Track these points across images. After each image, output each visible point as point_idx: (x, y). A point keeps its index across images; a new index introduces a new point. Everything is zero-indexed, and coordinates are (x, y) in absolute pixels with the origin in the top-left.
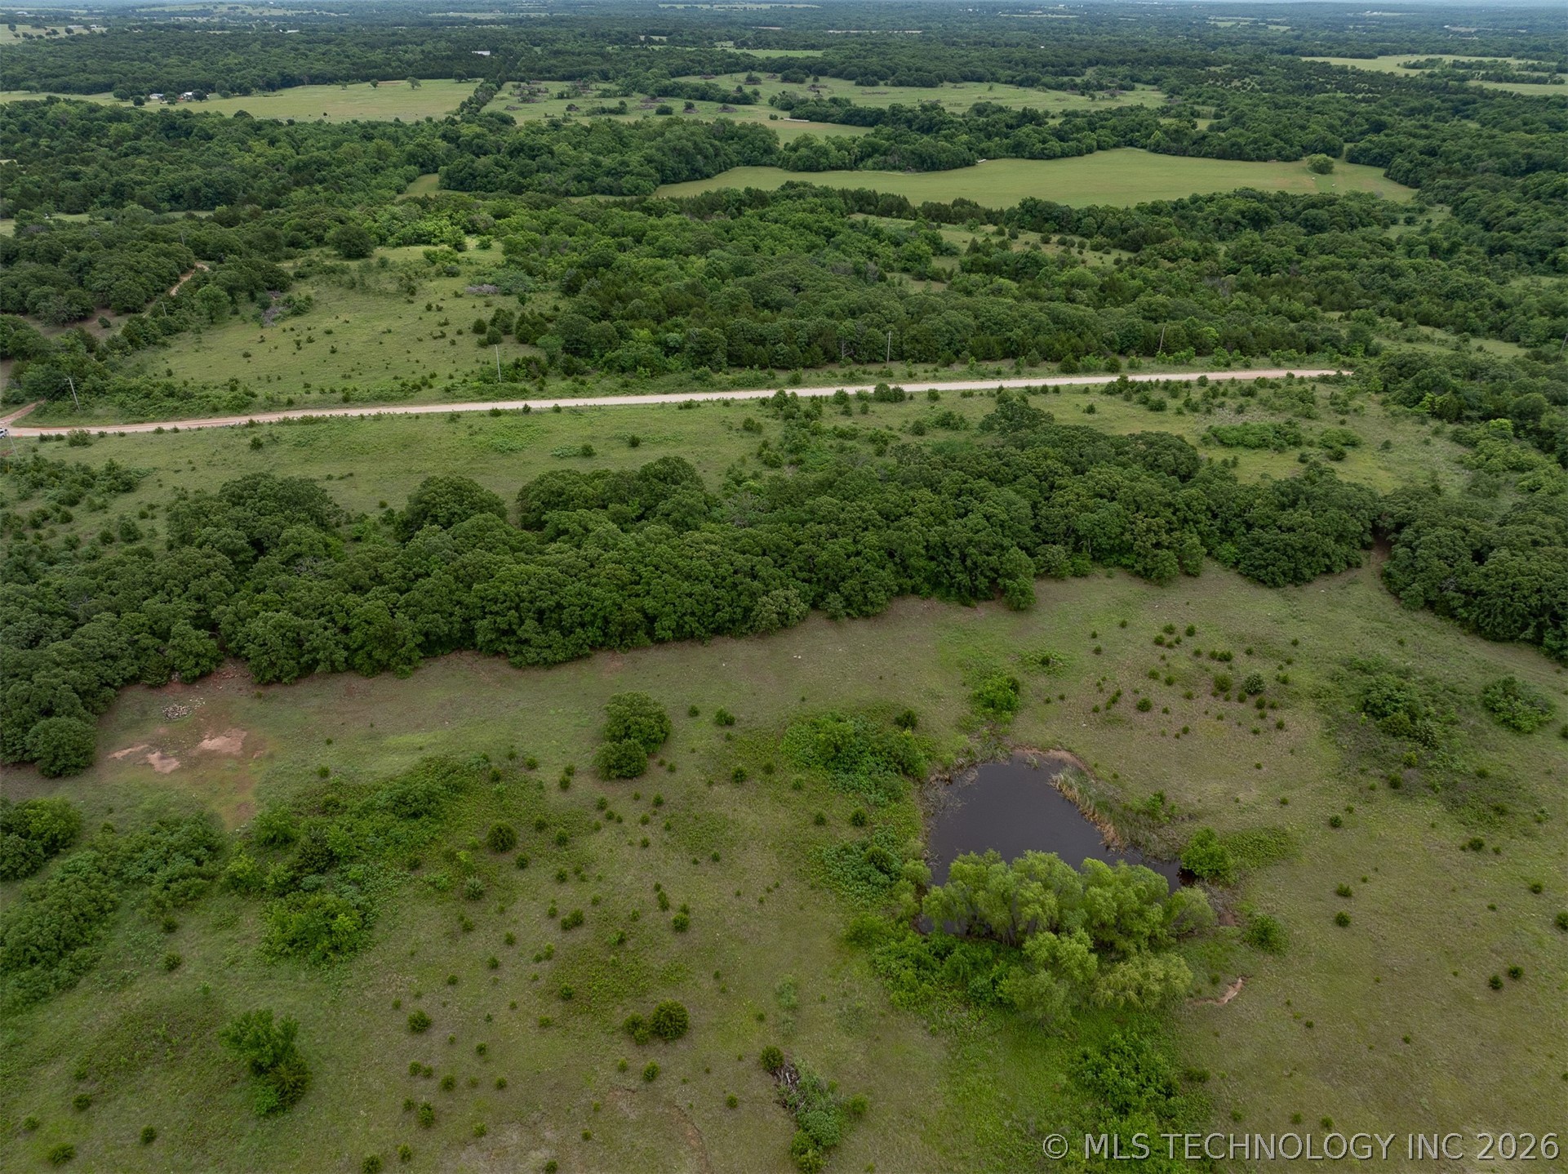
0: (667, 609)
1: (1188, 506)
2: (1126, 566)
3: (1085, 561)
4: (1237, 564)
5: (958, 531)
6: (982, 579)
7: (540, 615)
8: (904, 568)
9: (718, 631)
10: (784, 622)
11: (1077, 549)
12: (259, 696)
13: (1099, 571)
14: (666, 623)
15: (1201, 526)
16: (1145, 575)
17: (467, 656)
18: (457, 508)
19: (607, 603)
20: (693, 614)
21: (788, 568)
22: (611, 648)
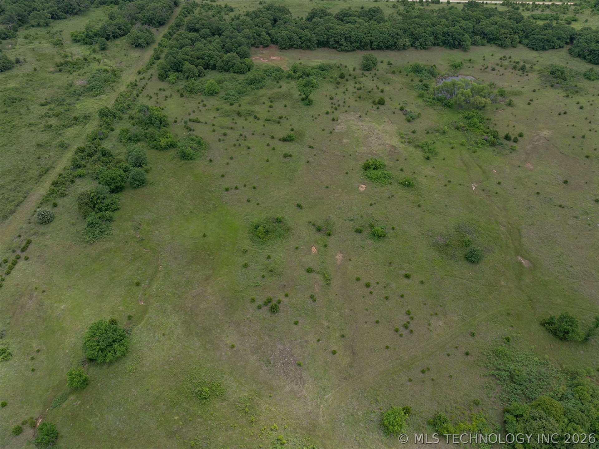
0: (376, 40)
1: (517, 28)
2: (496, 44)
3: (485, 42)
4: (527, 45)
5: (452, 29)
6: (456, 42)
7: (345, 38)
8: (436, 38)
9: (387, 48)
10: (404, 48)
11: (483, 38)
12: (281, 51)
13: (489, 45)
14: (375, 43)
15: (520, 35)
16: (501, 46)
17: (326, 49)
18: (322, 15)
19: (362, 36)
20: (382, 42)
21: (406, 34)
22: (361, 50)
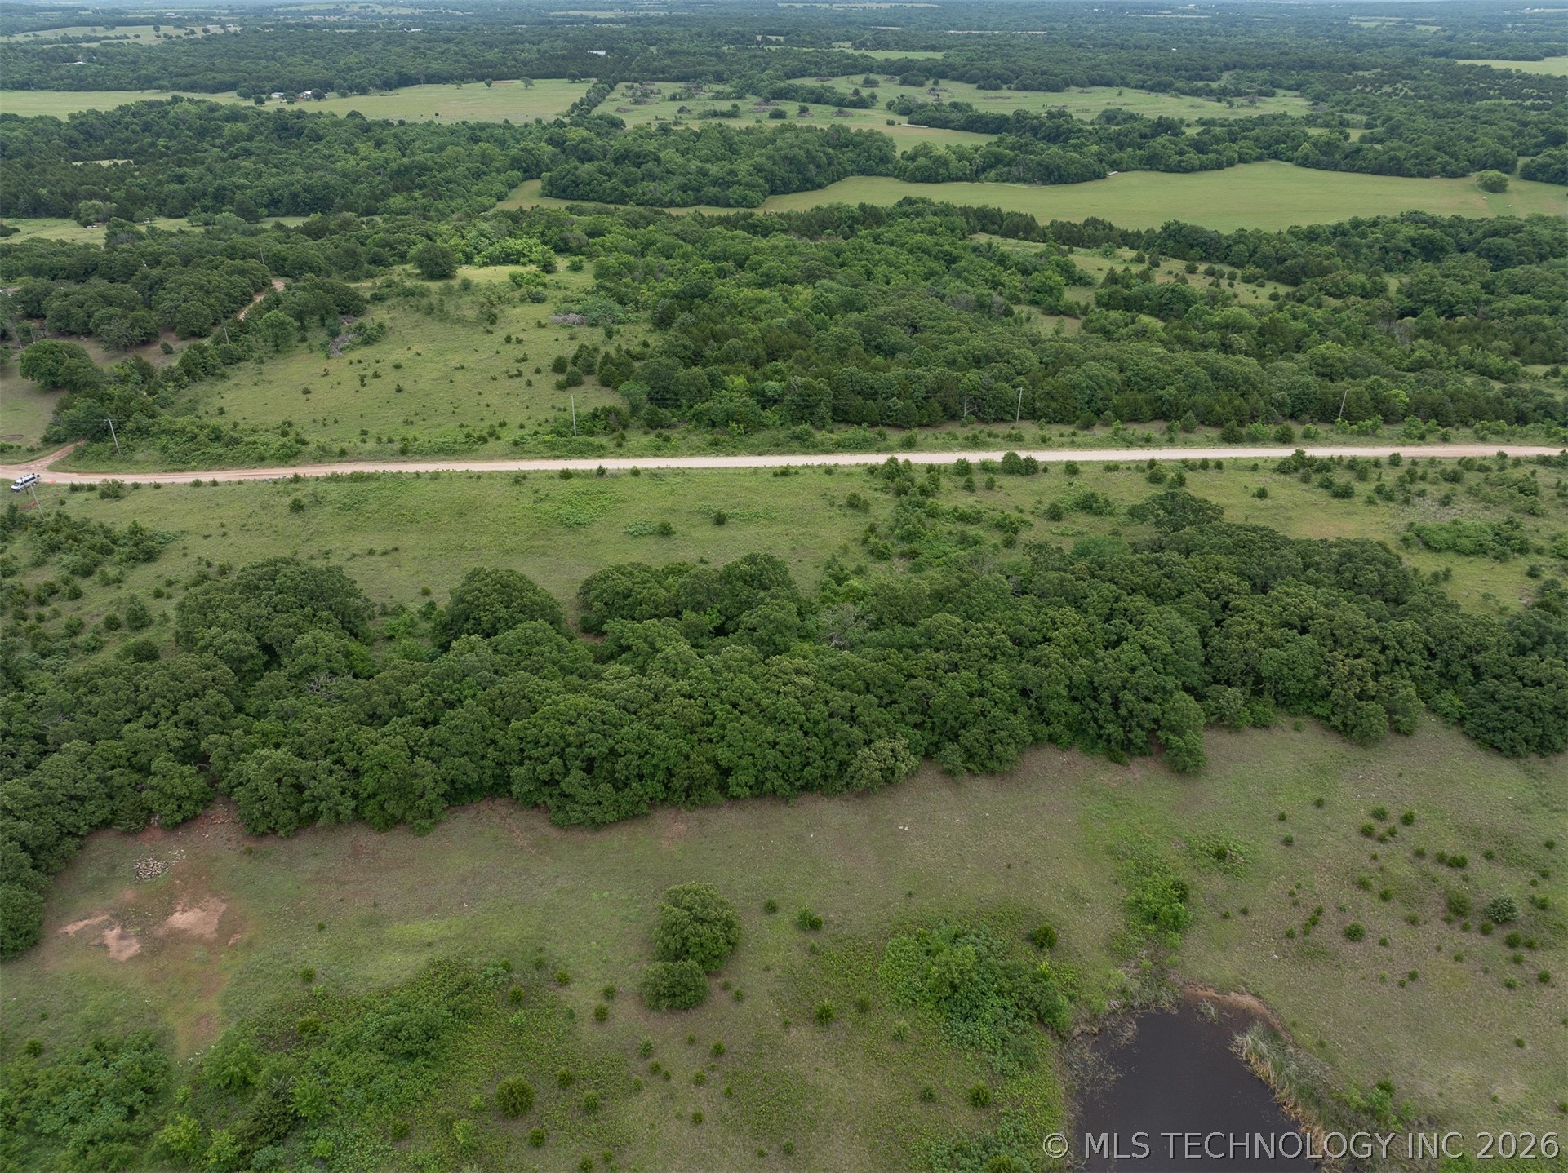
0: (744, 762)
1: (1400, 643)
2: (1318, 717)
3: (1266, 707)
4: (1462, 720)
5: (1110, 667)
6: (1139, 731)
7: (589, 766)
8: (1041, 714)
9: (807, 787)
10: (889, 777)
11: (1258, 693)
12: (250, 852)
13: (1285, 721)
14: (743, 779)
15: (1416, 670)
16: (1345, 731)
17: (501, 807)
18: (503, 613)
19: (671, 753)
20: (776, 768)
21: (896, 709)
22: (675, 805)
